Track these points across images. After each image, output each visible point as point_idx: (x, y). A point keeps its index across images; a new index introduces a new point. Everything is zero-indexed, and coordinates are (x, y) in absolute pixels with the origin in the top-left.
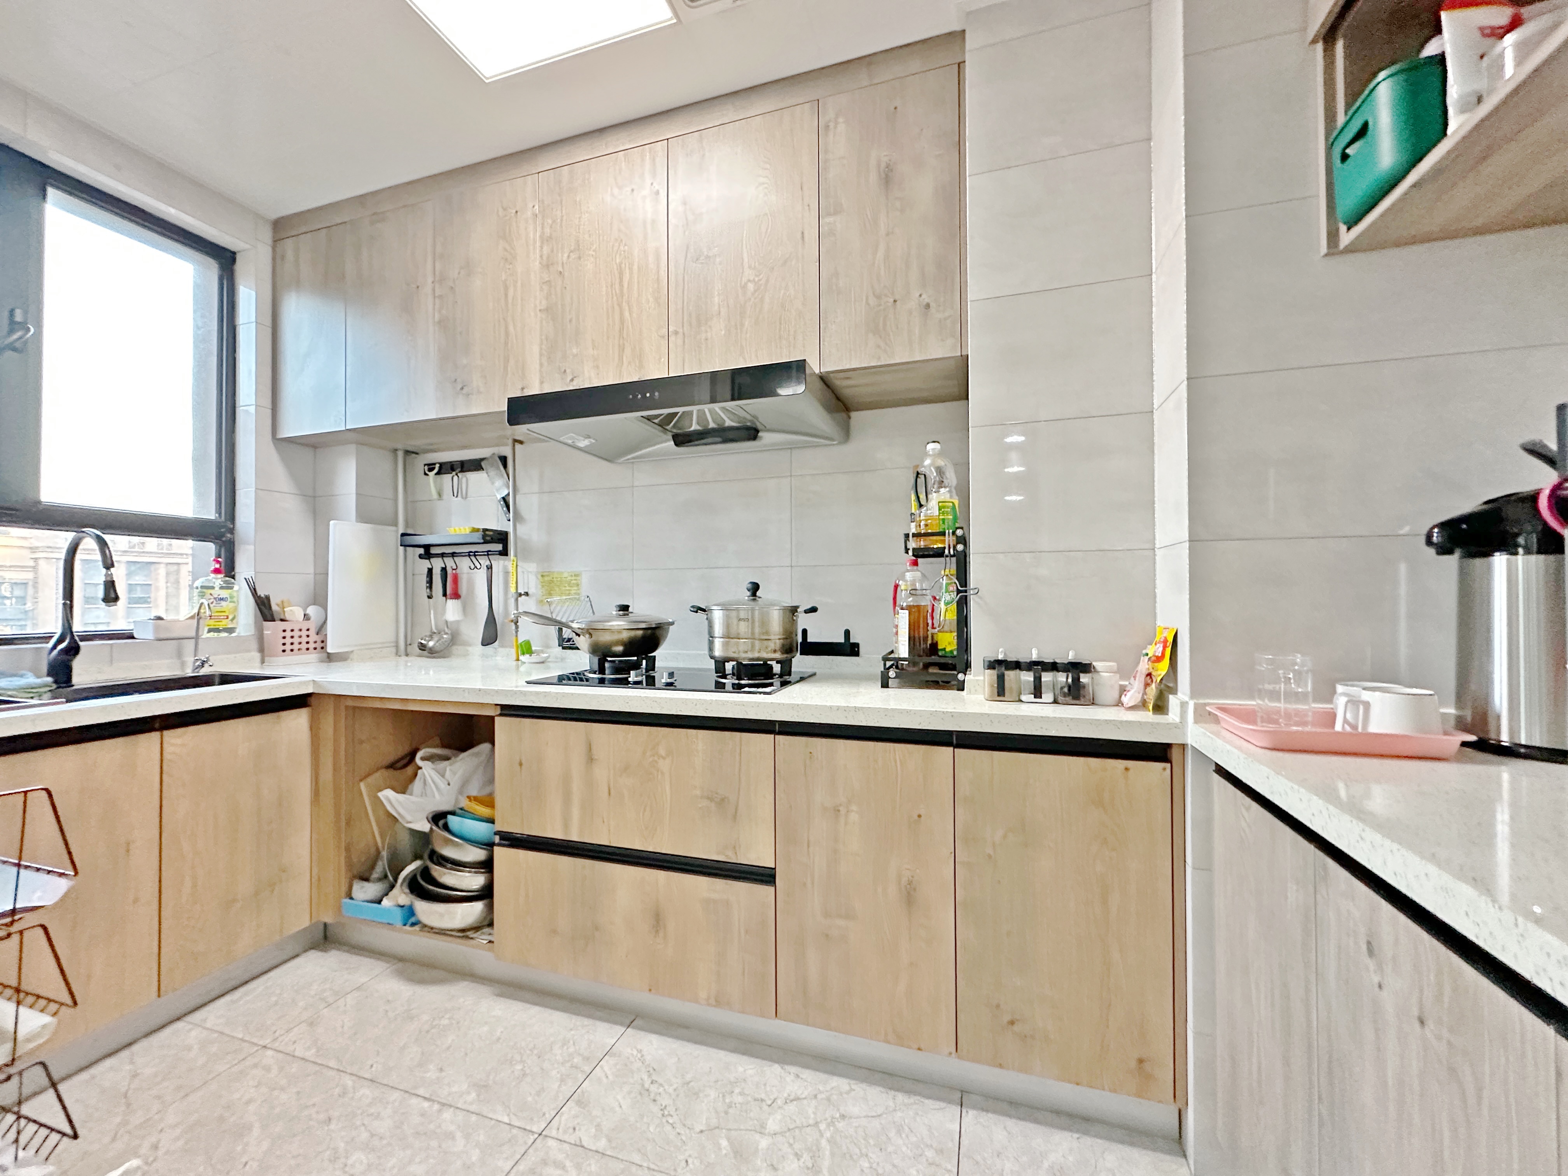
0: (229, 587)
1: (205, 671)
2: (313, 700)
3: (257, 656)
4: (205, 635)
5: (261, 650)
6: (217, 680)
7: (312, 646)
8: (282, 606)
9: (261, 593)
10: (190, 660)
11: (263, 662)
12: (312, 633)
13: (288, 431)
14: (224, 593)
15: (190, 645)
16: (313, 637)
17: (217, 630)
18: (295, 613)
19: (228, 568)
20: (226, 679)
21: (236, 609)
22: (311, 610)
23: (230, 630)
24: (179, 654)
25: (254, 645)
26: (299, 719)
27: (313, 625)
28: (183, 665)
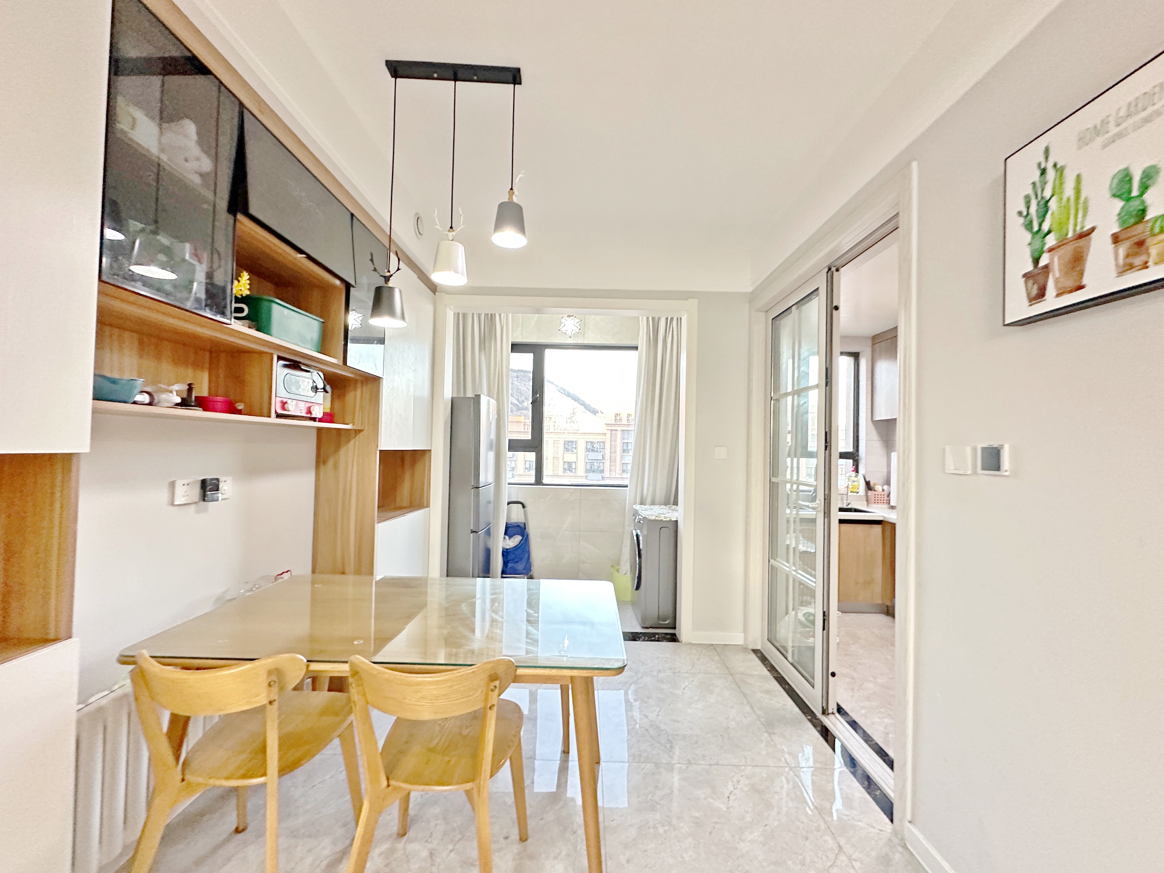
0: (856, 476)
1: (849, 507)
2: (883, 523)
3: (866, 503)
4: (849, 494)
5: (867, 501)
6: (853, 510)
7: (885, 501)
8: (875, 485)
9: (867, 480)
10: (845, 502)
11: (868, 505)
12: (886, 496)
13: (877, 418)
14: (855, 479)
15: (845, 496)
16: (886, 498)
17: (853, 492)
18: (879, 488)
19: (857, 470)
20: (856, 510)
21: (859, 485)
22: (885, 487)
23: (858, 493)
24: (842, 500)
25: (865, 499)
26: (878, 528)
27: (886, 493)
28: (843, 504)
